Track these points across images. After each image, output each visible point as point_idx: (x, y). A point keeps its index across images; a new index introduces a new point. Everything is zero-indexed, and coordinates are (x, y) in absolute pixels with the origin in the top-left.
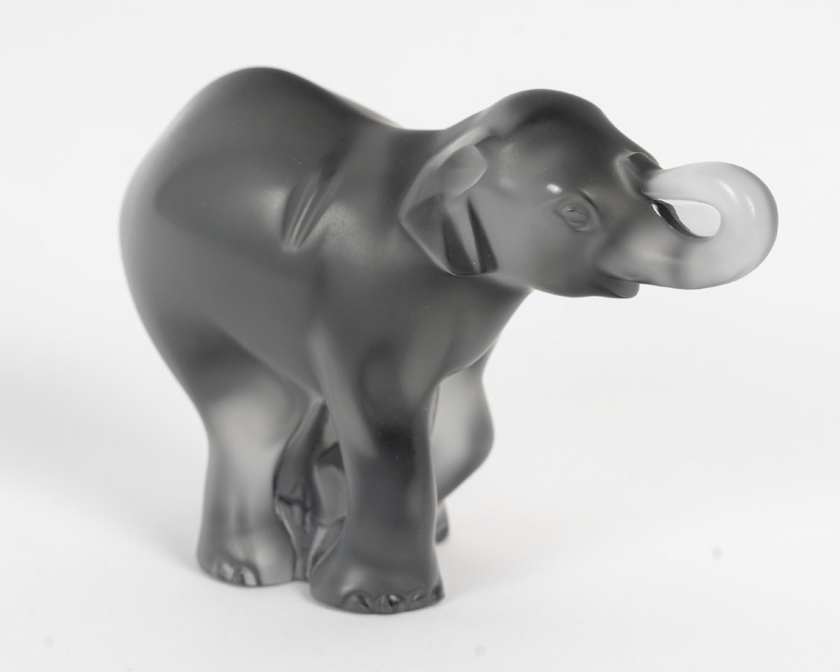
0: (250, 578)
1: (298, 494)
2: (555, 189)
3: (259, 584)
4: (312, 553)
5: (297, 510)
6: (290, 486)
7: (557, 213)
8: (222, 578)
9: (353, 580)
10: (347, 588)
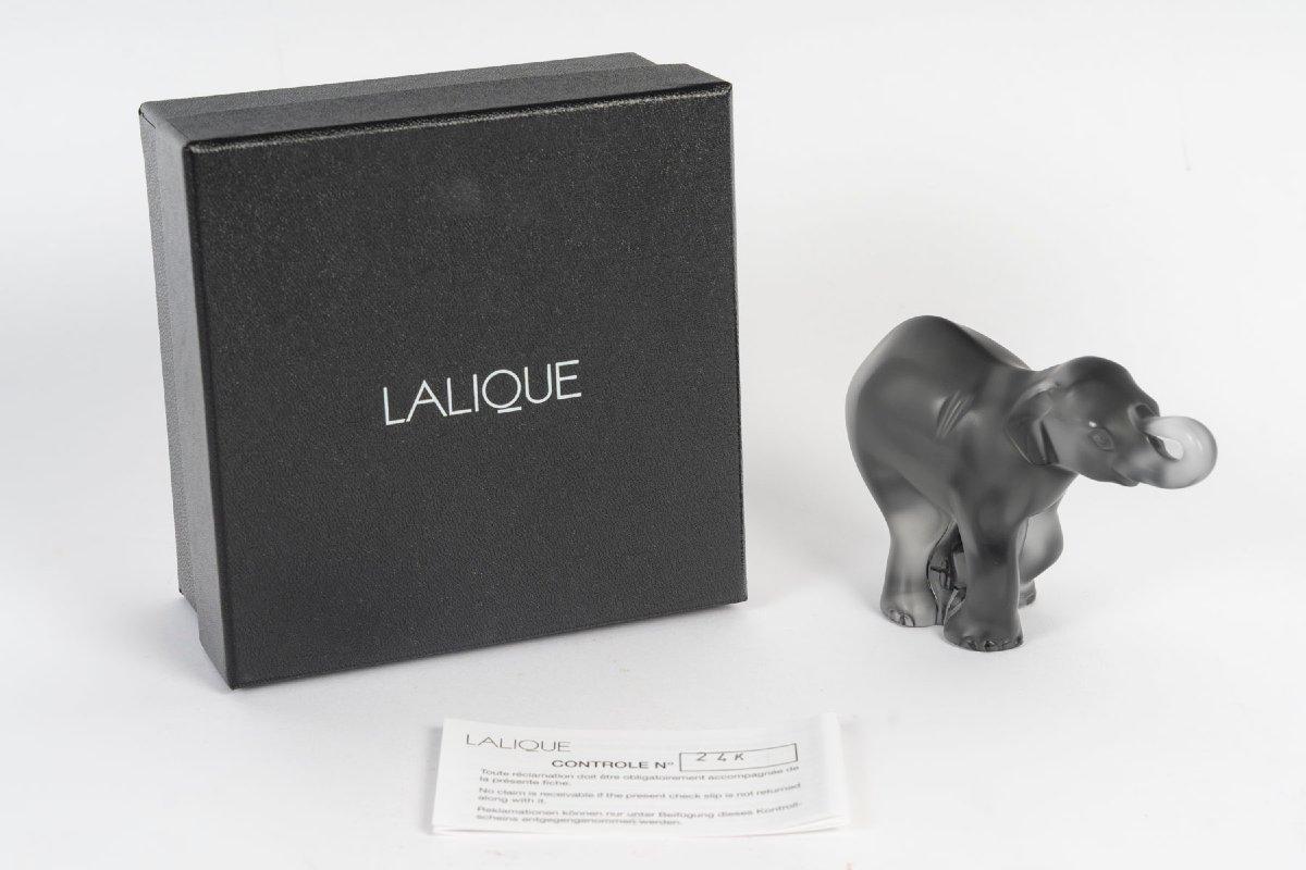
0: (908, 622)
1: (944, 567)
2: (1093, 424)
3: (914, 626)
4: (949, 606)
5: (943, 575)
6: (939, 562)
7: (1090, 437)
8: (893, 620)
9: (970, 631)
10: (966, 634)
